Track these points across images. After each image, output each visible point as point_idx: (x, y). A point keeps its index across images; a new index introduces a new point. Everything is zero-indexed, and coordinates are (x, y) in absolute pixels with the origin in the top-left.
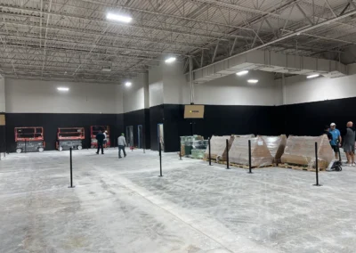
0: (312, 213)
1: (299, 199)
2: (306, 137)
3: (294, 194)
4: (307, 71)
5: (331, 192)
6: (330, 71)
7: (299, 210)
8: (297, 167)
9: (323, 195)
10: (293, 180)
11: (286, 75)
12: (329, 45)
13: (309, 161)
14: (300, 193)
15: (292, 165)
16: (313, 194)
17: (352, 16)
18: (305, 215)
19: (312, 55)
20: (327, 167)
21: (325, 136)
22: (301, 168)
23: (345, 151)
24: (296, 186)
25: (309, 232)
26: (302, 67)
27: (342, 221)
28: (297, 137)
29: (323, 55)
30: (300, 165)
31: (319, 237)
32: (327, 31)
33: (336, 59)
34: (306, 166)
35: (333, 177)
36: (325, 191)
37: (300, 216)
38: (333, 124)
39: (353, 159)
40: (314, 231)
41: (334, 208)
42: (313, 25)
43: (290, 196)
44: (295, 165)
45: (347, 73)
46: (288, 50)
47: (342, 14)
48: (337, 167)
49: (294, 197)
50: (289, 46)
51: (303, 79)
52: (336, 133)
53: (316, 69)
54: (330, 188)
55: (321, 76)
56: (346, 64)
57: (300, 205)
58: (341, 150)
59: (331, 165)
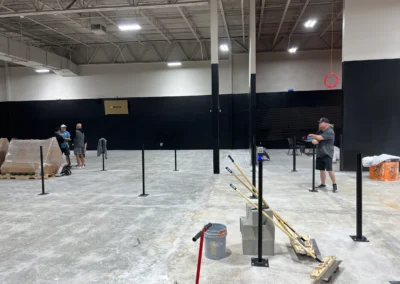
0: (33, 228)
1: (19, 215)
2: (32, 141)
3: (13, 210)
4: (36, 63)
5: (56, 199)
6: (61, 68)
7: (17, 228)
8: (22, 177)
9: (48, 205)
10: (15, 193)
11: (11, 65)
12: (60, 40)
13: (37, 168)
14: (21, 207)
15: (15, 175)
16: (36, 206)
17: (80, 14)
18: (23, 232)
19: (41, 46)
20: (56, 172)
21: (54, 139)
22: (28, 177)
23: (75, 154)
24: (17, 199)
25: (24, 252)
26: (29, 58)
27: (63, 228)
28: (21, 141)
29: (54, 49)
30: (26, 174)
31: (36, 253)
32: (56, 23)
33: (67, 56)
34: (33, 174)
35: (62, 183)
36: (51, 199)
37: (17, 235)
38: (63, 126)
39: (83, 162)
40: (31, 248)
41: (57, 216)
42: (38, 11)
43: (8, 213)
44: (20, 174)
45: (78, 73)
46: (11, 33)
47: (68, 8)
48: (67, 171)
49: (13, 213)
50: (13, 28)
51: (31, 72)
52: (66, 135)
53: (46, 64)
54: (56, 194)
55: (51, 72)
56: (77, 64)
57: (19, 221)
58: (72, 152)
59: (60, 170)
